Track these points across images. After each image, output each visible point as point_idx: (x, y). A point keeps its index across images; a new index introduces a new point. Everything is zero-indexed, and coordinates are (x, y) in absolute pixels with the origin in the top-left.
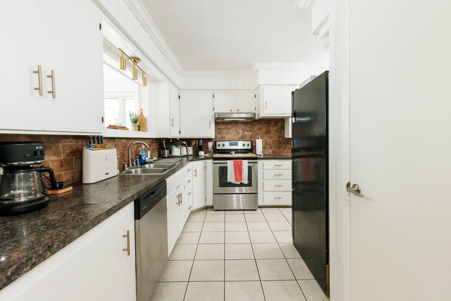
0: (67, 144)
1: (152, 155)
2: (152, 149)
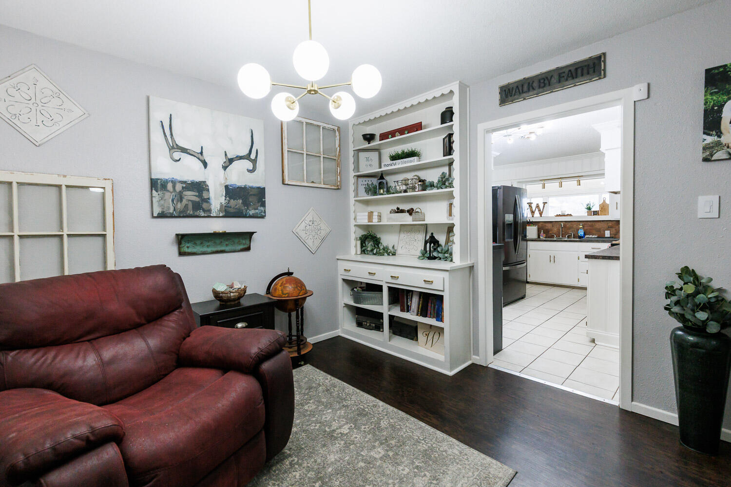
1: (615, 235)
2: (616, 229)
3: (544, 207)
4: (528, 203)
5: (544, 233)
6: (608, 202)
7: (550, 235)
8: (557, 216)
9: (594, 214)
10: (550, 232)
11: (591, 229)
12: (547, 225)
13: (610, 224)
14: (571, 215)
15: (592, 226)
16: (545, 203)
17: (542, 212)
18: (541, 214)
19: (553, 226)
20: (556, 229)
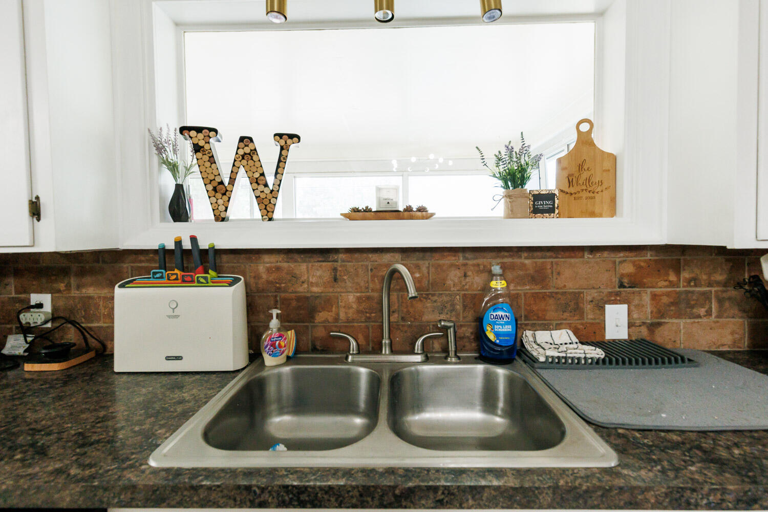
0: (143, 264)
1: (653, 327)
2: (654, 297)
3: (282, 160)
4: (183, 130)
5: (287, 321)
6: (606, 142)
7: (320, 333)
8: (357, 214)
9: (536, 211)
10: (321, 316)
11: (535, 296)
12: (302, 267)
13: (628, 268)
14: (422, 213)
15: (539, 277)
16: (286, 139)
17: (274, 193)
18: (266, 205)
19: (335, 280)
20: (351, 298)
